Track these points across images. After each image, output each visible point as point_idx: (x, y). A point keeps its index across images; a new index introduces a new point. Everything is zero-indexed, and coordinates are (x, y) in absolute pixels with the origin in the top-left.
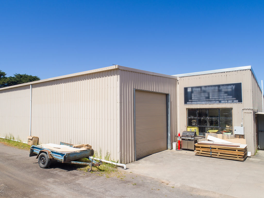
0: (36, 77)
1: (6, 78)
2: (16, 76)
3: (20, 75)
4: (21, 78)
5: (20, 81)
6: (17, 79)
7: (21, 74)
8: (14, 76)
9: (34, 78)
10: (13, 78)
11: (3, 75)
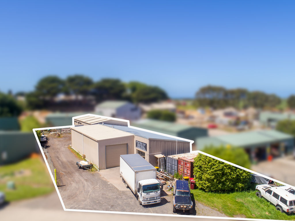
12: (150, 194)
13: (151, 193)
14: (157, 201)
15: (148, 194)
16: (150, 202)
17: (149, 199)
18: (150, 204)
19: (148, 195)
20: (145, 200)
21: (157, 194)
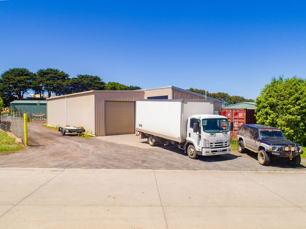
0: (97, 77)
1: (70, 79)
2: (78, 76)
3: (82, 76)
4: (83, 78)
5: (82, 82)
6: (80, 80)
7: (83, 74)
8: (77, 77)
9: (95, 78)
10: (76, 79)
11: (67, 77)
12: (216, 136)
13: (217, 134)
14: (226, 150)
15: (212, 134)
16: (216, 151)
17: (214, 145)
18: (217, 154)
19: (213, 137)
20: (208, 147)
21: (226, 136)
